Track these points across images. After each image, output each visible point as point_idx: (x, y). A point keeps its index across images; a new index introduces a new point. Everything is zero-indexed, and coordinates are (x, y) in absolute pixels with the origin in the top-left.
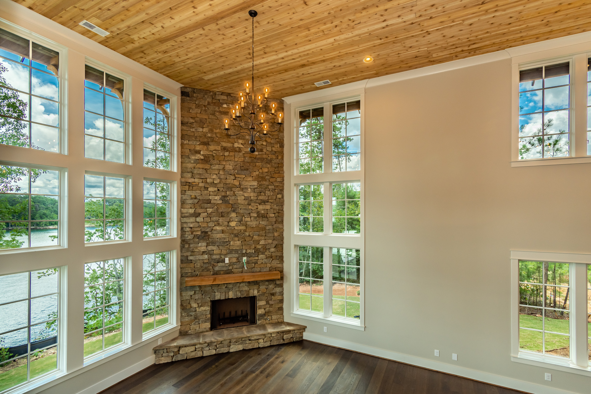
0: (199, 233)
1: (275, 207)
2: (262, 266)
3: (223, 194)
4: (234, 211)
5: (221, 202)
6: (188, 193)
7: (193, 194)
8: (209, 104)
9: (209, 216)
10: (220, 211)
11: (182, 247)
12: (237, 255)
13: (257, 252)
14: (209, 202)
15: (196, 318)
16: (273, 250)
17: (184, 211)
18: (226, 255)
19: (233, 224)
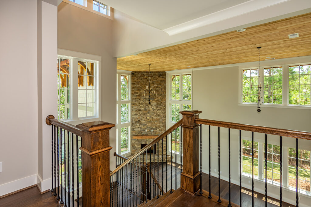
0: (137, 121)
1: (163, 111)
2: (158, 133)
3: (145, 107)
4: (148, 113)
5: (144, 110)
6: (134, 107)
7: (135, 107)
8: (140, 76)
9: (140, 115)
10: (144, 113)
11: (132, 125)
12: (149, 129)
13: (157, 128)
14: (140, 110)
15: (136, 150)
16: (162, 127)
17: (133, 113)
18: (146, 128)
19: (148, 118)
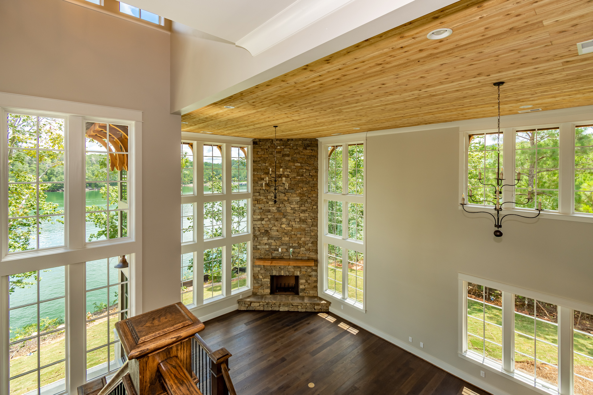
0: (263, 231)
1: (312, 214)
2: (303, 255)
3: (278, 206)
4: (284, 217)
5: (276, 211)
6: (257, 205)
7: (260, 206)
8: (269, 147)
9: (269, 220)
10: (276, 217)
11: (254, 240)
12: (286, 247)
13: (300, 246)
14: (269, 211)
15: (262, 285)
16: (310, 245)
17: (255, 217)
18: (279, 246)
19: (284, 226)
